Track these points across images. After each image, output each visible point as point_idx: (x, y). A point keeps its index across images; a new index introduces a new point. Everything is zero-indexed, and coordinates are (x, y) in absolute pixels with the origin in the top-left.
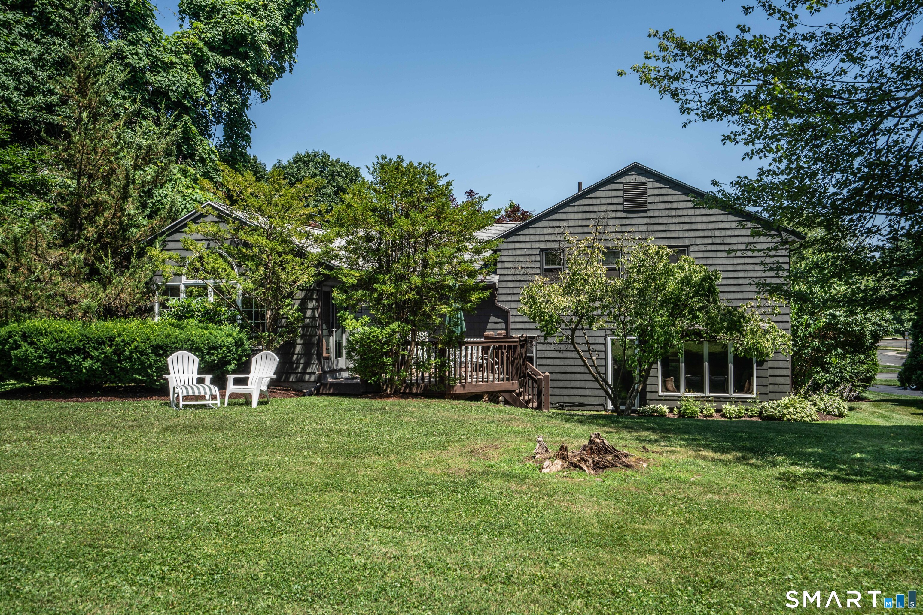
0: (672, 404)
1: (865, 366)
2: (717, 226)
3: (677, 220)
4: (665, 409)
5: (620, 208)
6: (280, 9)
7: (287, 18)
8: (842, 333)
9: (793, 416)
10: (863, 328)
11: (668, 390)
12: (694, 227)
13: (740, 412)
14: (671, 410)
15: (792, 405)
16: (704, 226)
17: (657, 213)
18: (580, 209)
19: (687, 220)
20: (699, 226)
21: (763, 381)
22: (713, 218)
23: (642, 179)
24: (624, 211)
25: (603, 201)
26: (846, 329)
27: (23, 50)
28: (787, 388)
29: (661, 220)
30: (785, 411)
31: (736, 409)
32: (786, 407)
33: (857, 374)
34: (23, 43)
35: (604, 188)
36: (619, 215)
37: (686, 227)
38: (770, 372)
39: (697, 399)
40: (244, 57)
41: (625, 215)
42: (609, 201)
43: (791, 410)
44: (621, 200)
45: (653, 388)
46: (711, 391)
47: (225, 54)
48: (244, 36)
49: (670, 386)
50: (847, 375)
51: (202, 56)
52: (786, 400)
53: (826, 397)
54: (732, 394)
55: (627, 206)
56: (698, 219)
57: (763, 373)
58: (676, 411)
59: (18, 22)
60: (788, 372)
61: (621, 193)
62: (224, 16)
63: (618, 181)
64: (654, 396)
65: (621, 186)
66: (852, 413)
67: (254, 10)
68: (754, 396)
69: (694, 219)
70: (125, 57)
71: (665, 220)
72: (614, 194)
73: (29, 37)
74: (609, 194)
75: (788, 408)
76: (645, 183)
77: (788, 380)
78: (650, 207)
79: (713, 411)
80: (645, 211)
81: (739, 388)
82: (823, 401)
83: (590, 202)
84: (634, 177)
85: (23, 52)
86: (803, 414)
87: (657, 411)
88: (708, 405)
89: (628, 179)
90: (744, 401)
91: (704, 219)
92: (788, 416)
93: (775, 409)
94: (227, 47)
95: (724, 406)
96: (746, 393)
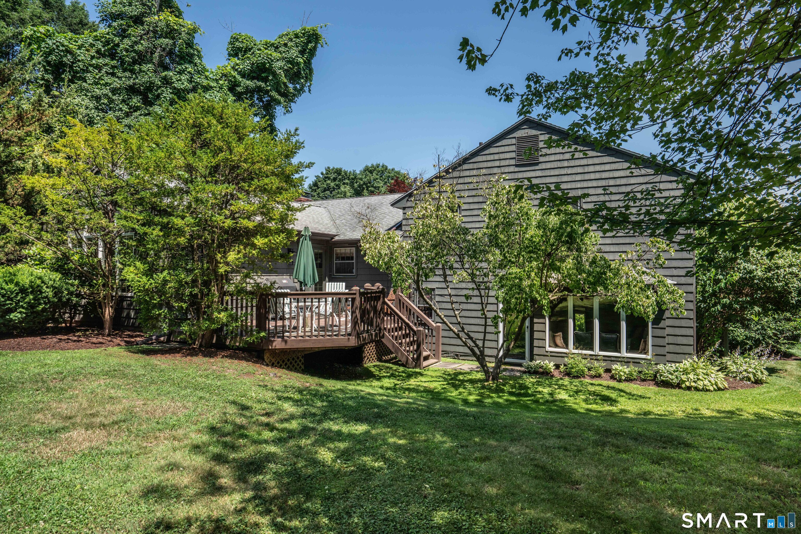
0: (559, 360)
1: (792, 324)
2: (611, 174)
3: (570, 171)
4: (551, 366)
5: (513, 162)
6: (297, 47)
7: (302, 52)
8: (760, 289)
9: (693, 384)
10: (787, 284)
11: (556, 346)
12: (587, 177)
13: (631, 375)
14: (557, 367)
15: (694, 370)
16: (598, 176)
17: (549, 165)
18: (475, 166)
19: (580, 170)
20: (592, 176)
21: (660, 342)
22: (607, 167)
23: (534, 132)
24: (517, 166)
25: (496, 157)
26: (765, 285)
27: (107, 83)
28: (690, 350)
29: (553, 172)
30: (684, 377)
31: (627, 370)
32: (685, 372)
33: (782, 332)
34: (108, 79)
35: (497, 145)
36: (512, 169)
37: (578, 177)
38: (669, 331)
39: (585, 357)
40: (265, 80)
41: (517, 169)
42: (502, 156)
43: (691, 376)
44: (513, 155)
45: (540, 343)
46: (601, 350)
47: (252, 78)
48: (264, 64)
49: (559, 341)
50: (770, 332)
51: (235, 82)
52: (687, 363)
53: (740, 360)
54: (624, 353)
55: (519, 160)
56: (591, 169)
57: (659, 333)
58: (562, 368)
59: (106, 65)
60: (691, 332)
61: (513, 148)
62: (253, 53)
63: (511, 136)
64: (541, 351)
65: (514, 141)
66: (773, 379)
67: (277, 48)
68: (649, 357)
69: (587, 169)
70: (173, 83)
71: (557, 172)
72: (507, 149)
73: (113, 74)
74: (502, 149)
75: (687, 373)
76: (536, 136)
77: (691, 341)
78: (541, 159)
79: (601, 371)
80: (537, 164)
81: (632, 347)
82: (736, 364)
83: (484, 158)
84: (526, 131)
85: (106, 84)
86: (706, 382)
87: (541, 367)
88: (596, 364)
89: (520, 133)
90: (636, 362)
91: (598, 168)
92: (688, 384)
93: (672, 374)
94: (254, 75)
95: (614, 367)
96: (641, 353)
